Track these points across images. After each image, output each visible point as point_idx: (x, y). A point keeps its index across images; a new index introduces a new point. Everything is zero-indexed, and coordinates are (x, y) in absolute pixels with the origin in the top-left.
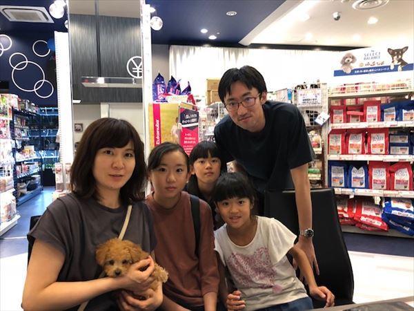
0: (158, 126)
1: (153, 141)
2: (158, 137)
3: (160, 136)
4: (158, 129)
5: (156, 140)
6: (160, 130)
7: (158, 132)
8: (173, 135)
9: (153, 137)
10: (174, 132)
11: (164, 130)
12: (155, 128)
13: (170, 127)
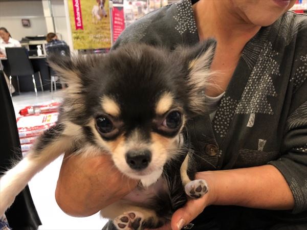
0: (77, 6)
1: (74, 23)
2: (78, 19)
3: (81, 18)
4: (78, 9)
5: (76, 21)
6: (80, 11)
7: (78, 13)
8: (95, 17)
9: (74, 18)
10: (96, 13)
11: (85, 10)
12: (75, 8)
13: (91, 7)
